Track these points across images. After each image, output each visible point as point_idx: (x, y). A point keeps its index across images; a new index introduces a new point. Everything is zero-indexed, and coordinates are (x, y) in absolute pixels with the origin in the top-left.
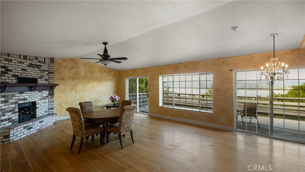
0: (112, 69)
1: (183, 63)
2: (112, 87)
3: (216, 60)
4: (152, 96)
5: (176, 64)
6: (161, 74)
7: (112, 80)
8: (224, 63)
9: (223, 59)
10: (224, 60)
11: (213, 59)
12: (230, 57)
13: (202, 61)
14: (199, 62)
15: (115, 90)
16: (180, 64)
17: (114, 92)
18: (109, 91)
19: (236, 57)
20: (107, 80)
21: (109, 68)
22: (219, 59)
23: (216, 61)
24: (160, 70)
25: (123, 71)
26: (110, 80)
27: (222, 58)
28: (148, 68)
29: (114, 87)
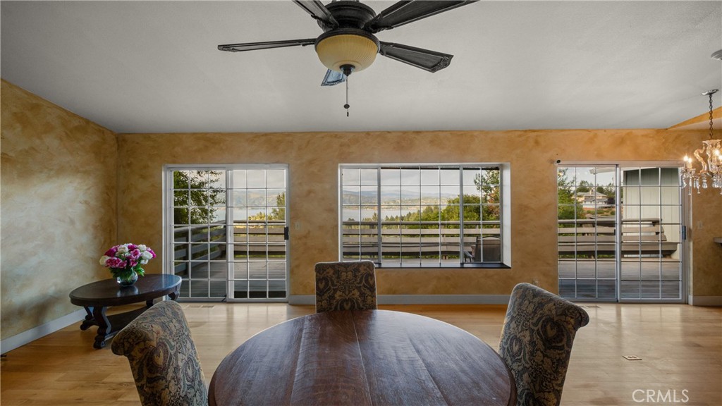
0: (88, 122)
1: (427, 132)
2: (86, 202)
3: (519, 133)
4: (309, 232)
5: (405, 132)
6: (346, 158)
7: (86, 172)
8: (537, 143)
9: (536, 134)
10: (537, 136)
11: (512, 131)
12: (551, 131)
13: (485, 132)
14: (475, 134)
15: (101, 220)
16: (418, 132)
17: (95, 227)
18: (72, 222)
19: (563, 133)
20: (61, 171)
21: (74, 115)
22: (526, 131)
23: (520, 136)
24: (341, 145)
25: (147, 136)
26: (76, 171)
27: (534, 131)
28: (289, 134)
29: (93, 203)
